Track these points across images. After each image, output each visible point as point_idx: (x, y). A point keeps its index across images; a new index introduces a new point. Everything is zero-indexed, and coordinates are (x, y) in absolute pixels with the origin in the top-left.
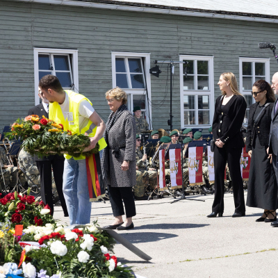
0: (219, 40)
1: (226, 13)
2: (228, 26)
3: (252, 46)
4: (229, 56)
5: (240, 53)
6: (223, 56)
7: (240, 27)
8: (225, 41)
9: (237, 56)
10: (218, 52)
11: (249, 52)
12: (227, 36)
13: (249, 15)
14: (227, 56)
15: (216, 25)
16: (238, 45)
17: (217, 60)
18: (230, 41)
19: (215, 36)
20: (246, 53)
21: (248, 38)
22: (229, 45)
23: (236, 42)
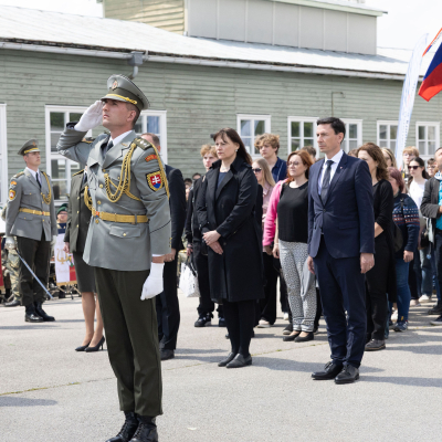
0: (14, 81)
1: (23, 41)
2: (29, 60)
3: (64, 89)
4: (30, 104)
5: (47, 99)
6: (19, 103)
7: (46, 61)
8: (23, 82)
9: (41, 104)
10: (13, 98)
11: (60, 98)
12: (26, 74)
13: (58, 45)
14: (26, 104)
15: (9, 58)
16: (43, 88)
17: (12, 109)
18: (31, 82)
19: (8, 75)
20: (56, 100)
21: (59, 78)
22: (30, 88)
23: (39, 83)
